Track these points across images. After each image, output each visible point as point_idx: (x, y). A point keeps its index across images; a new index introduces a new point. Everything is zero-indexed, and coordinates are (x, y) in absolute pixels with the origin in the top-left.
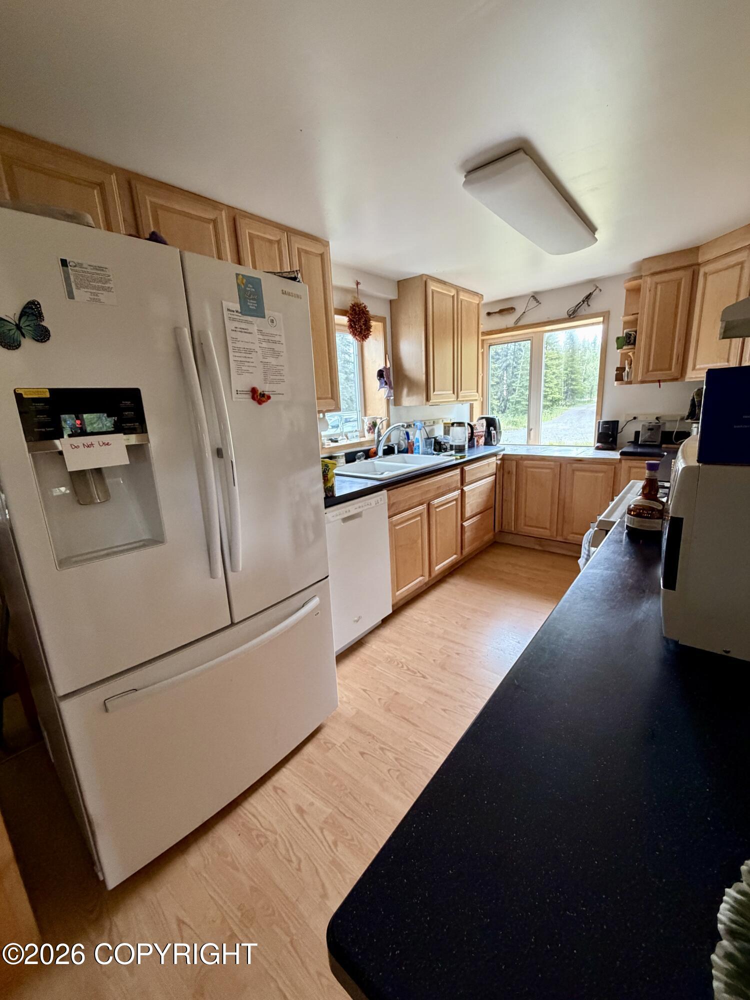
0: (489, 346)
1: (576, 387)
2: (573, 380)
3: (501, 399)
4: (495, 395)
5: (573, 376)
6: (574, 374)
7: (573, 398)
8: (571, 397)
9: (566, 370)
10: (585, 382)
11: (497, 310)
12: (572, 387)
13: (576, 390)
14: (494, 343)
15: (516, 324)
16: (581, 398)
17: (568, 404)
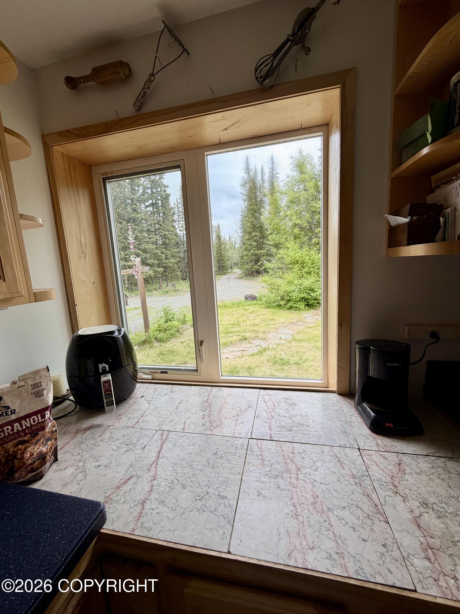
0: (104, 180)
1: (224, 264)
2: (222, 260)
3: (183, 271)
4: (178, 269)
5: (222, 258)
6: (222, 257)
7: (223, 271)
8: (222, 270)
9: (218, 254)
10: (228, 261)
11: (88, 72)
12: (222, 264)
13: (224, 266)
14: (112, 172)
15: (139, 109)
16: (227, 270)
17: (221, 274)
